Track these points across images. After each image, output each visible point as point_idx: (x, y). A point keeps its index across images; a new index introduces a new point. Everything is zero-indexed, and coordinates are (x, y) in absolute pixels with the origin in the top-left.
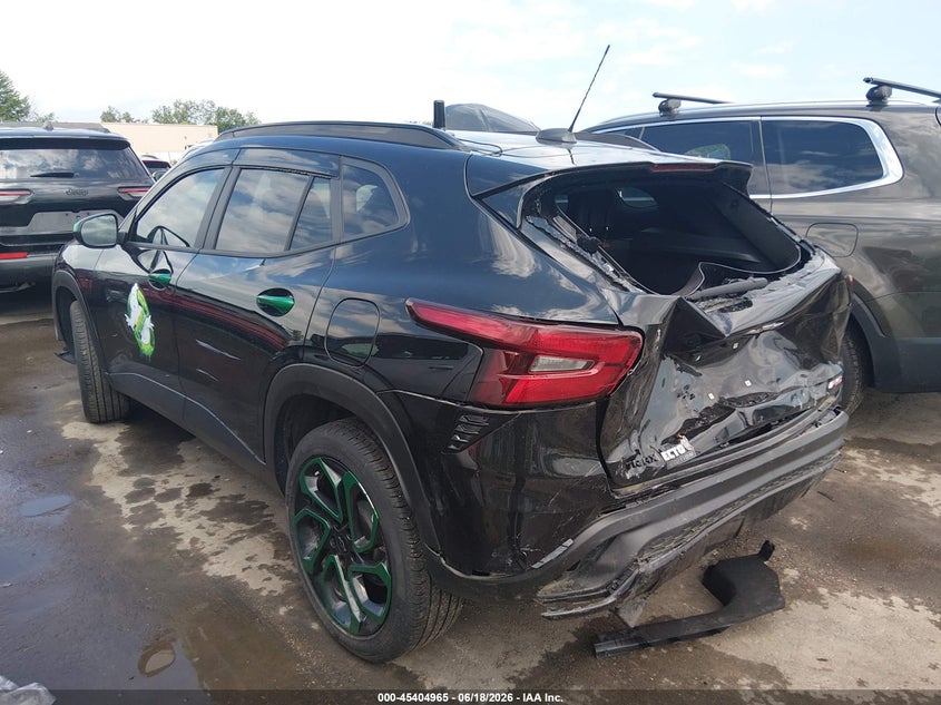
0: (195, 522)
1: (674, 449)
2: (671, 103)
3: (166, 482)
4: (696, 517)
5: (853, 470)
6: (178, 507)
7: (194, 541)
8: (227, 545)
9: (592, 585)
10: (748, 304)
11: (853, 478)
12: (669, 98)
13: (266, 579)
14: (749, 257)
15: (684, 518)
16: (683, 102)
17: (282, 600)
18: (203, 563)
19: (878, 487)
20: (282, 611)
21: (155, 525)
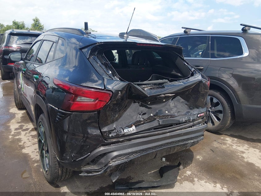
0: (28, 138)
1: (129, 129)
2: (187, 30)
3: (27, 126)
4: (134, 150)
5: (225, 144)
6: (26, 133)
7: (25, 143)
8: (31, 145)
9: (95, 167)
10: (163, 87)
11: (224, 146)
12: (187, 28)
13: (36, 156)
14: (179, 75)
15: (130, 150)
16: (191, 30)
17: (37, 162)
18: (23, 149)
19: (231, 150)
20: (36, 165)
21: (17, 137)
